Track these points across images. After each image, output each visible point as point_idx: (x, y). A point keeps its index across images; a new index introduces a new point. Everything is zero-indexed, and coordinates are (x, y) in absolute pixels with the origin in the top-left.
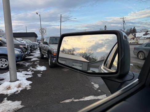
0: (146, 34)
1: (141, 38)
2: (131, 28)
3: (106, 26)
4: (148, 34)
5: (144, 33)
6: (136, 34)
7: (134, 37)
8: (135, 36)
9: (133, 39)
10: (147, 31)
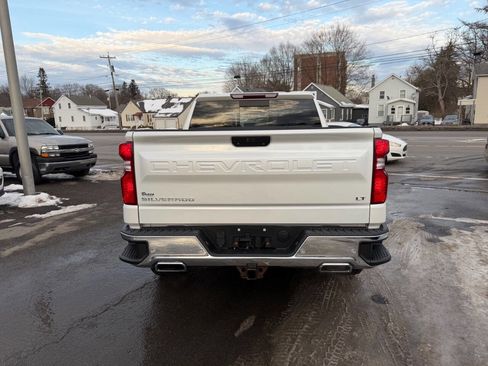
0: (168, 105)
1: (157, 115)
2: (125, 84)
3: (42, 70)
4: (173, 104)
5: (164, 101)
6: (143, 104)
7: (139, 111)
8: (142, 106)
9: (140, 116)
10: (170, 98)
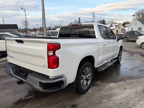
0: (111, 26)
2: (101, 20)
